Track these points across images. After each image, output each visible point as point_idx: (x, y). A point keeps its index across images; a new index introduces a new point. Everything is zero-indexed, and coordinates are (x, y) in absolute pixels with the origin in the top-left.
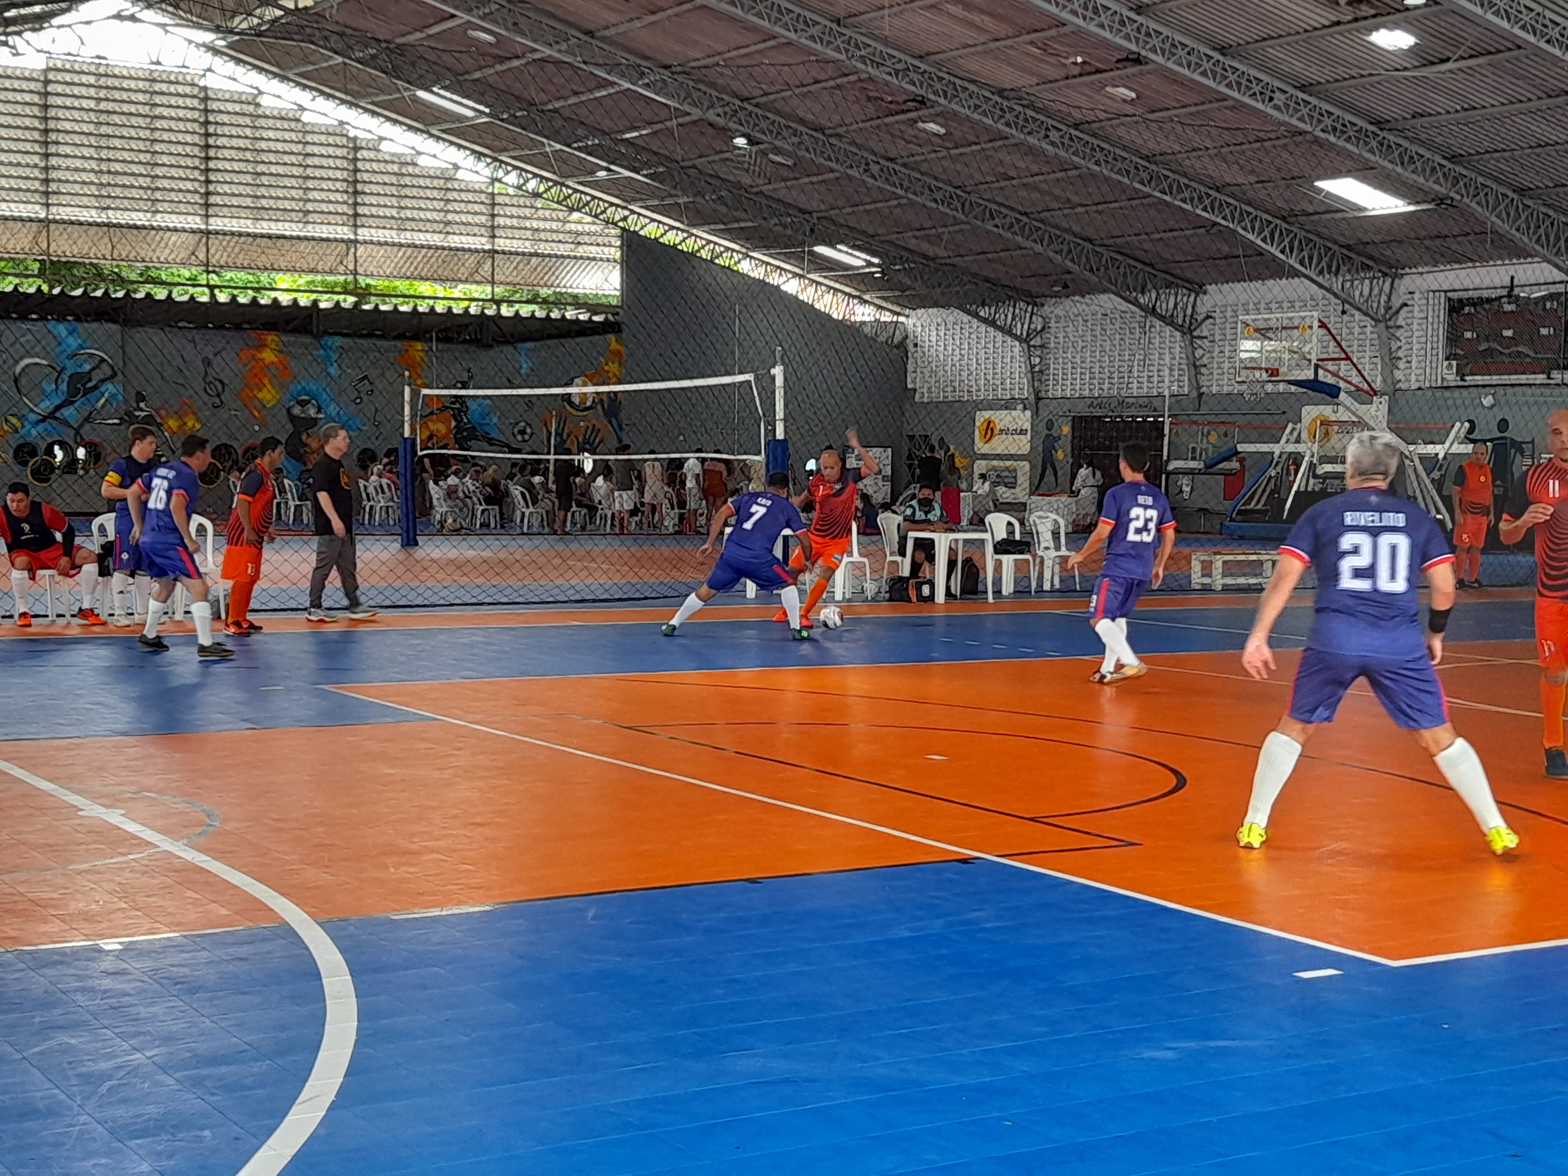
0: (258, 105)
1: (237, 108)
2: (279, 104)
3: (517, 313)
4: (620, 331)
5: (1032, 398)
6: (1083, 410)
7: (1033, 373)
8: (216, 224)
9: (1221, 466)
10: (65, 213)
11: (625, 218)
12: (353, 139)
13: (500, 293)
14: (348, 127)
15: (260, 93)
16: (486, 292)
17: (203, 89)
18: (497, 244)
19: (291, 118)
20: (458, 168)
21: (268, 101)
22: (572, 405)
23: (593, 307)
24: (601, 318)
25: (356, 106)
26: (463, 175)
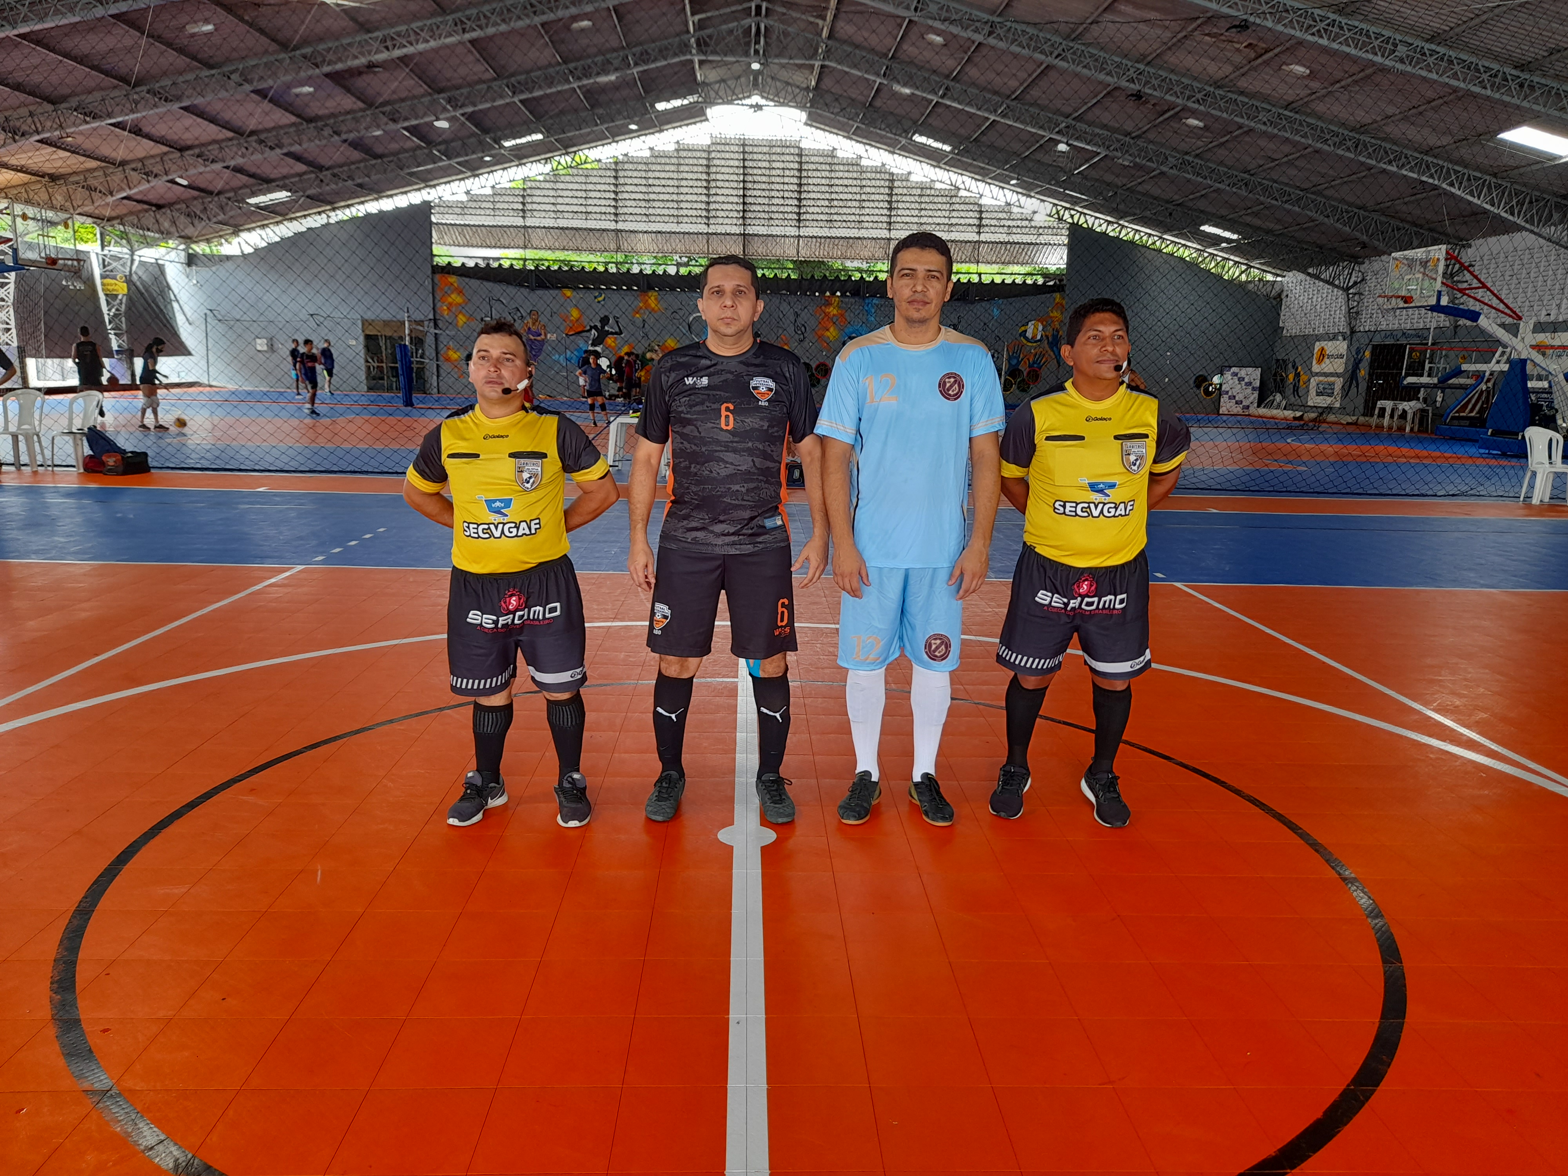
0: (834, 157)
1: (821, 160)
2: (846, 155)
3: (1014, 281)
4: (1063, 291)
5: (1348, 333)
6: (1377, 340)
7: (1349, 313)
8: (804, 232)
9: (1450, 382)
10: (720, 229)
11: (1072, 216)
12: (892, 174)
13: (983, 268)
14: (888, 167)
15: (834, 149)
16: (973, 268)
17: (801, 149)
18: (983, 237)
19: (854, 163)
20: (959, 189)
21: (840, 154)
22: (1027, 339)
23: (1046, 275)
24: (1051, 283)
25: (893, 153)
26: (963, 193)
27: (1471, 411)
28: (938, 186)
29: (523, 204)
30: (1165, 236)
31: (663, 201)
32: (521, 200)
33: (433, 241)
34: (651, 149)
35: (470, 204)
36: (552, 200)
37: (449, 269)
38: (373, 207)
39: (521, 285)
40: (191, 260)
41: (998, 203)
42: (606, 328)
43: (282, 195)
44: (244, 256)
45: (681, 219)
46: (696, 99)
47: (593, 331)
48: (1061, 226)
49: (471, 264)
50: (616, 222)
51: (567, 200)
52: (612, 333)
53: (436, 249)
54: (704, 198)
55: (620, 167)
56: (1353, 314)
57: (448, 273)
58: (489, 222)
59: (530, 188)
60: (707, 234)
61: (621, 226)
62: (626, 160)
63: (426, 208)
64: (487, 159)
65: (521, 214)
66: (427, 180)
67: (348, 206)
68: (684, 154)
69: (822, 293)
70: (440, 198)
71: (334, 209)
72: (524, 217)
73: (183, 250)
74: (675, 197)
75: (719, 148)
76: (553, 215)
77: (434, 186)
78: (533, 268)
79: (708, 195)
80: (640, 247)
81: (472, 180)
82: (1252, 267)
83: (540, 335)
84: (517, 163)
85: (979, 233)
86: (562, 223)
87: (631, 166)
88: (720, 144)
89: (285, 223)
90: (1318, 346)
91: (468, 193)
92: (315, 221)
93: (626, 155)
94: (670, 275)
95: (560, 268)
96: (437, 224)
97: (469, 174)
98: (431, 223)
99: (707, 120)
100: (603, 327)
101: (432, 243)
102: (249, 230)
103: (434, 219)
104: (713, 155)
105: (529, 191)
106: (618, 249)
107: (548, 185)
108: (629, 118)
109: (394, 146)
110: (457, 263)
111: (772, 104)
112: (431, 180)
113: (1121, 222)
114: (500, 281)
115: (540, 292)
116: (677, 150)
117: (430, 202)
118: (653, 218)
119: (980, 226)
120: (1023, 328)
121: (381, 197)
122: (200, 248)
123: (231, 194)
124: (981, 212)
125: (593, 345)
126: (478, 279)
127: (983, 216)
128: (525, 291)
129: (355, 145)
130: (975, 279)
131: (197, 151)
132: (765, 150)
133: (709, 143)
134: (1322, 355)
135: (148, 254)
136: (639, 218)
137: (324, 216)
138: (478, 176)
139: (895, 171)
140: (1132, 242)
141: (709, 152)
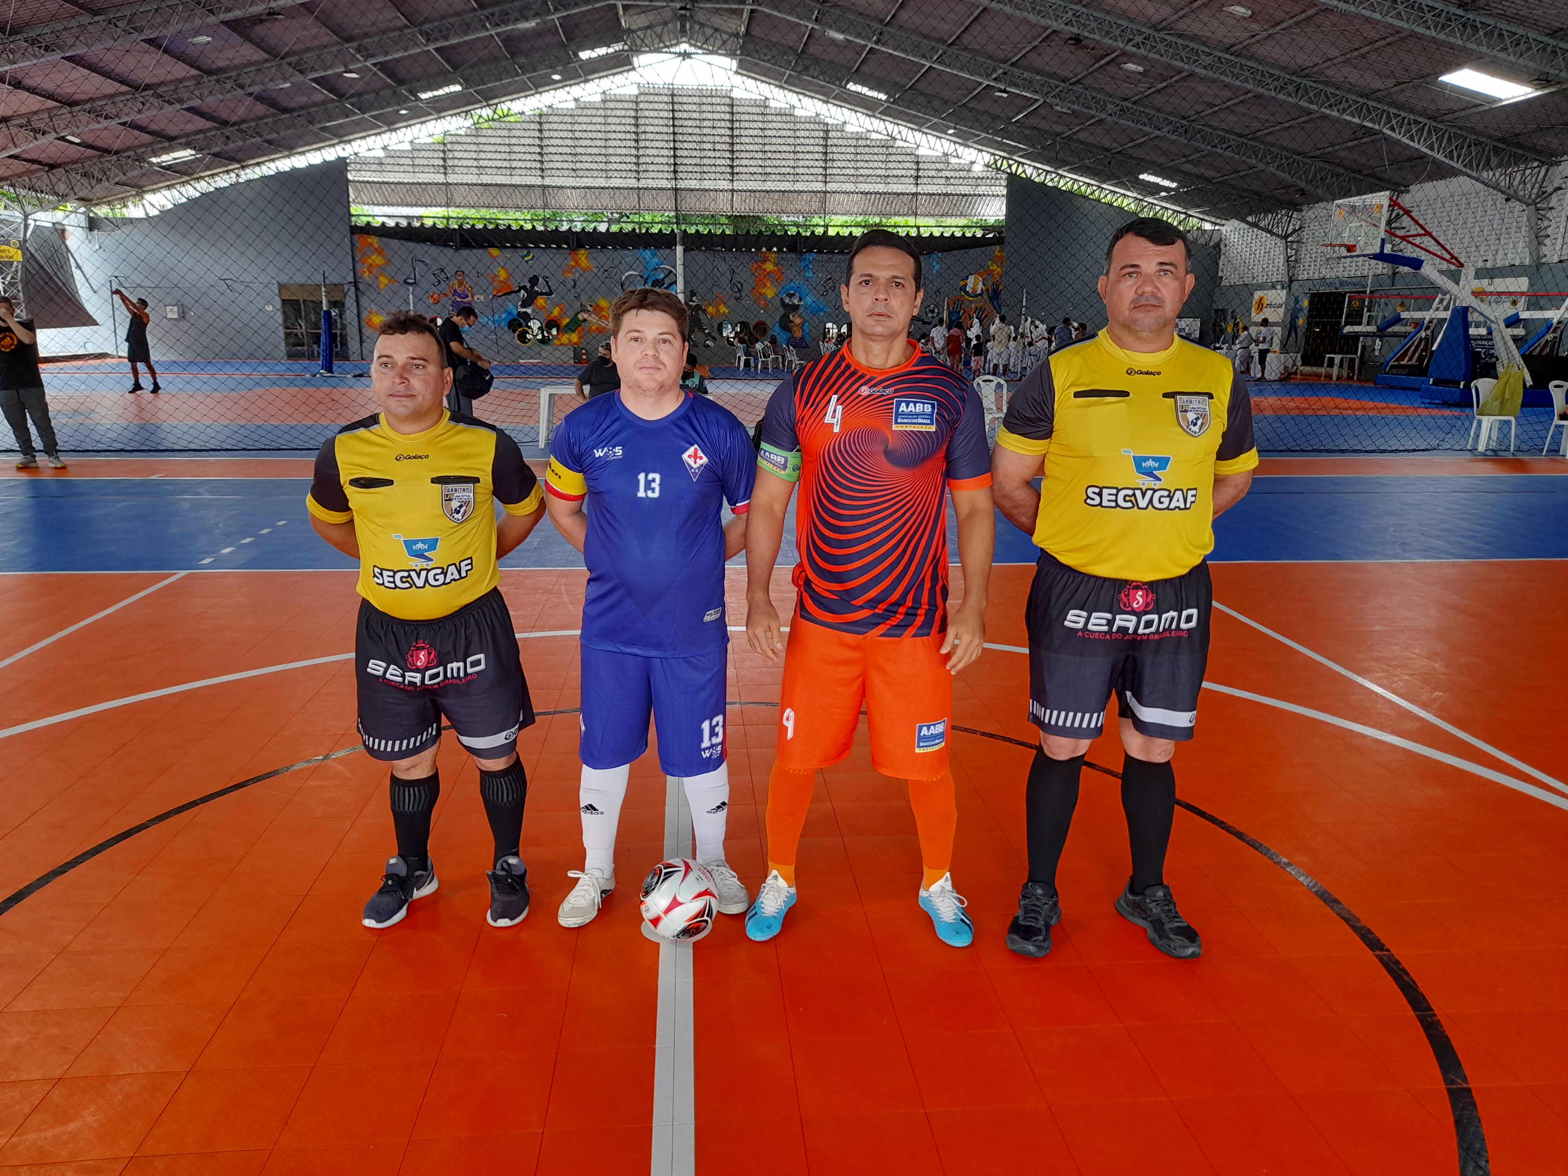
0: (766, 107)
1: (754, 110)
2: (778, 105)
3: (953, 234)
4: (1003, 243)
5: (1287, 280)
6: (1316, 289)
7: (1288, 261)
8: (737, 185)
9: (1390, 330)
10: (651, 184)
11: (1010, 166)
12: (827, 124)
13: (921, 221)
14: (822, 117)
15: (767, 99)
16: (911, 221)
17: (732, 99)
18: (920, 189)
19: (787, 115)
20: (895, 139)
21: (773, 104)
22: (967, 293)
23: (986, 228)
24: (991, 235)
25: (826, 102)
26: (899, 143)
27: (1410, 359)
28: (874, 136)
29: (444, 159)
30: (1104, 186)
31: (590, 154)
32: (442, 155)
33: (351, 200)
34: (576, 100)
35: (388, 160)
36: (475, 156)
37: (368, 230)
38: (284, 164)
39: (446, 245)
40: (93, 224)
41: (936, 154)
42: (536, 288)
43: (185, 154)
44: (149, 218)
45: (610, 174)
46: (621, 47)
47: (522, 291)
48: (999, 176)
49: (391, 223)
50: (543, 177)
51: (490, 156)
52: (542, 294)
53: (354, 209)
54: (634, 152)
55: (544, 119)
56: (1291, 263)
57: (368, 233)
58: (407, 178)
59: (451, 143)
60: (638, 188)
61: (547, 181)
62: (550, 112)
63: (341, 165)
64: (403, 112)
65: (442, 170)
66: (341, 135)
67: (258, 164)
68: (612, 105)
69: (759, 249)
70: (356, 154)
71: (243, 168)
72: (445, 174)
73: (84, 213)
74: (603, 151)
75: (647, 98)
76: (475, 171)
77: (349, 142)
78: (456, 227)
79: (637, 148)
80: (569, 204)
81: (388, 135)
82: (1190, 216)
83: (467, 296)
84: (436, 116)
85: (917, 184)
86: (486, 179)
87: (556, 119)
88: (647, 93)
89: (192, 182)
90: (1257, 295)
91: (385, 148)
92: (223, 181)
93: (550, 107)
94: (601, 232)
95: (485, 226)
96: (354, 181)
97: (386, 128)
98: (348, 181)
99: (634, 69)
100: (532, 287)
101: (349, 202)
102: (154, 191)
103: (350, 177)
104: (641, 106)
105: (449, 146)
106: (545, 206)
107: (469, 140)
108: (551, 67)
109: (302, 100)
110: (377, 222)
111: (700, 51)
112: (345, 136)
113: (1060, 172)
114: (424, 241)
115: (465, 252)
116: (604, 101)
117: (346, 158)
118: (581, 173)
119: (918, 177)
120: (962, 283)
121: (293, 155)
122: (102, 211)
123: (131, 153)
124: (918, 163)
125: (523, 306)
126: (398, 239)
127: (921, 166)
128: (449, 252)
129: (260, 98)
130: (913, 233)
131: (88, 106)
132: (696, 100)
133: (636, 92)
134: (1260, 305)
135: (44, 218)
136: (567, 173)
137: (233, 175)
138: (395, 130)
139: (830, 121)
140: (1070, 192)
141: (637, 103)
